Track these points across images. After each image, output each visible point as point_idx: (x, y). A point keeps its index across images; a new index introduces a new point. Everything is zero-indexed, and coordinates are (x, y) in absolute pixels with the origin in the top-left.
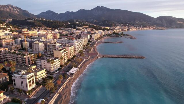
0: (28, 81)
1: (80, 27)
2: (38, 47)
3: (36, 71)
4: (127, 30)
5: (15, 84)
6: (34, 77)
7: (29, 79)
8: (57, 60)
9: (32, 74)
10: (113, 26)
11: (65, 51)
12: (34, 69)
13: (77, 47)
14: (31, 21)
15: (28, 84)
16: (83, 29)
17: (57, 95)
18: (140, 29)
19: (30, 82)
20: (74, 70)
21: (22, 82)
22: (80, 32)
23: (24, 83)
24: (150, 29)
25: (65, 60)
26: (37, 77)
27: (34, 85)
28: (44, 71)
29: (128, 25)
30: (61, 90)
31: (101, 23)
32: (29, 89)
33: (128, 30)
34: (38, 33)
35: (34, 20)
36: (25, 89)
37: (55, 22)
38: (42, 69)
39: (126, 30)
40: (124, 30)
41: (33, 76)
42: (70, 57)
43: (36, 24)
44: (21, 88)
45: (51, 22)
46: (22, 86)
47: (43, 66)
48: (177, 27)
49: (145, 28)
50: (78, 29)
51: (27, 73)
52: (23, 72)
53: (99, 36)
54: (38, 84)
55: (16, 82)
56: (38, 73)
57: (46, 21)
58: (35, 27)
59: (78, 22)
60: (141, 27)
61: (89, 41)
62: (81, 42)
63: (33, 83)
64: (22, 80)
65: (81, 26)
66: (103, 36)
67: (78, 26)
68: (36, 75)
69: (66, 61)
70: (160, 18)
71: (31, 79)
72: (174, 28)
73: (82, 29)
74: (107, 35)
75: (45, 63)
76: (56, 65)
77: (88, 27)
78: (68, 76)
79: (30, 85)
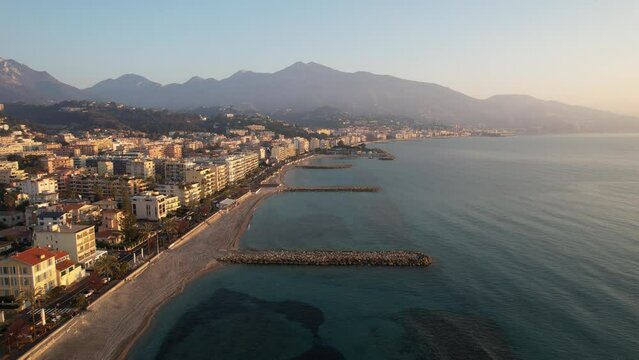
0: (158, 205)
1: (239, 129)
2: (143, 170)
4: (385, 137)
5: (134, 212)
6: (165, 203)
7: (159, 201)
8: (195, 185)
9: (163, 196)
10: (347, 126)
13: (232, 170)
14: (77, 109)
16: (249, 134)
18: (431, 134)
19: (160, 207)
20: (227, 201)
21: (148, 208)
22: (239, 142)
23: (152, 208)
24: (460, 134)
25: (209, 189)
27: (165, 215)
28: (175, 199)
29: (395, 123)
32: (159, 217)
33: (389, 137)
34: (116, 144)
35: (88, 108)
36: (152, 217)
37: (157, 115)
39: (380, 138)
40: (377, 139)
41: (163, 199)
42: (219, 186)
43: (97, 120)
44: (145, 216)
45: (145, 114)
46: (149, 214)
49: (443, 132)
50: (233, 136)
53: (293, 154)
55: (137, 209)
57: (126, 111)
58: (95, 130)
59: (232, 115)
61: (262, 163)
62: (240, 160)
63: (164, 210)
64: (149, 203)
65: (241, 127)
66: (306, 152)
67: (233, 127)
69: (210, 192)
70: (497, 101)
71: (162, 203)
73: (246, 135)
74: (318, 151)
75: (173, 192)
76: (194, 193)
77: (264, 128)
78: (218, 208)
79: (160, 212)
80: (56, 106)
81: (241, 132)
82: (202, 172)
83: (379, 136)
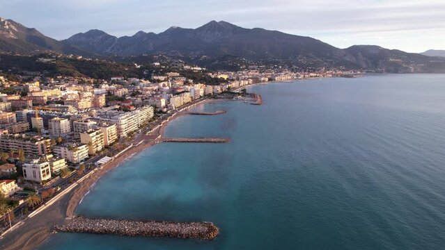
0: (41, 170)
1: (160, 75)
2: (59, 126)
3: (51, 161)
4: (267, 79)
5: (25, 175)
6: (49, 167)
7: (42, 168)
8: (84, 146)
9: (46, 163)
10: (243, 70)
11: (97, 134)
12: (49, 159)
14: (49, 60)
15: (42, 175)
16: (167, 80)
17: (75, 185)
18: (302, 76)
19: (44, 172)
20: (105, 160)
21: (34, 172)
22: (156, 87)
23: (37, 173)
24: (324, 76)
25: (97, 146)
26: (54, 168)
27: (49, 176)
28: (63, 161)
29: (278, 67)
30: (81, 180)
31: (217, 62)
32: (43, 179)
33: (270, 80)
34: (63, 93)
35: (57, 59)
36: (37, 180)
37: (104, 65)
38: (61, 158)
39: (264, 81)
40: (261, 81)
41: (47, 166)
42: (109, 142)
43: (61, 70)
44: (32, 179)
45: (96, 64)
46: (35, 176)
47: (63, 156)
48: (388, 71)
49: (311, 74)
50: (154, 82)
51: (40, 163)
52: (36, 161)
53: (190, 100)
54: (54, 176)
55: (27, 173)
56: (55, 164)
57: (83, 61)
58: (58, 77)
59: (159, 64)
60: (305, 71)
61: (160, 112)
62: (133, 116)
63: (48, 173)
64: (34, 169)
65: (162, 74)
66: (201, 97)
67: (157, 74)
68: (52, 166)
69: (99, 148)
70: (354, 50)
71: (45, 169)
72: (381, 72)
73: (165, 81)
75: (65, 152)
76: (81, 153)
77: (178, 74)
78: (95, 166)
79: (44, 176)
80: (35, 58)
81: (162, 78)
82: (91, 135)
83: (262, 79)
